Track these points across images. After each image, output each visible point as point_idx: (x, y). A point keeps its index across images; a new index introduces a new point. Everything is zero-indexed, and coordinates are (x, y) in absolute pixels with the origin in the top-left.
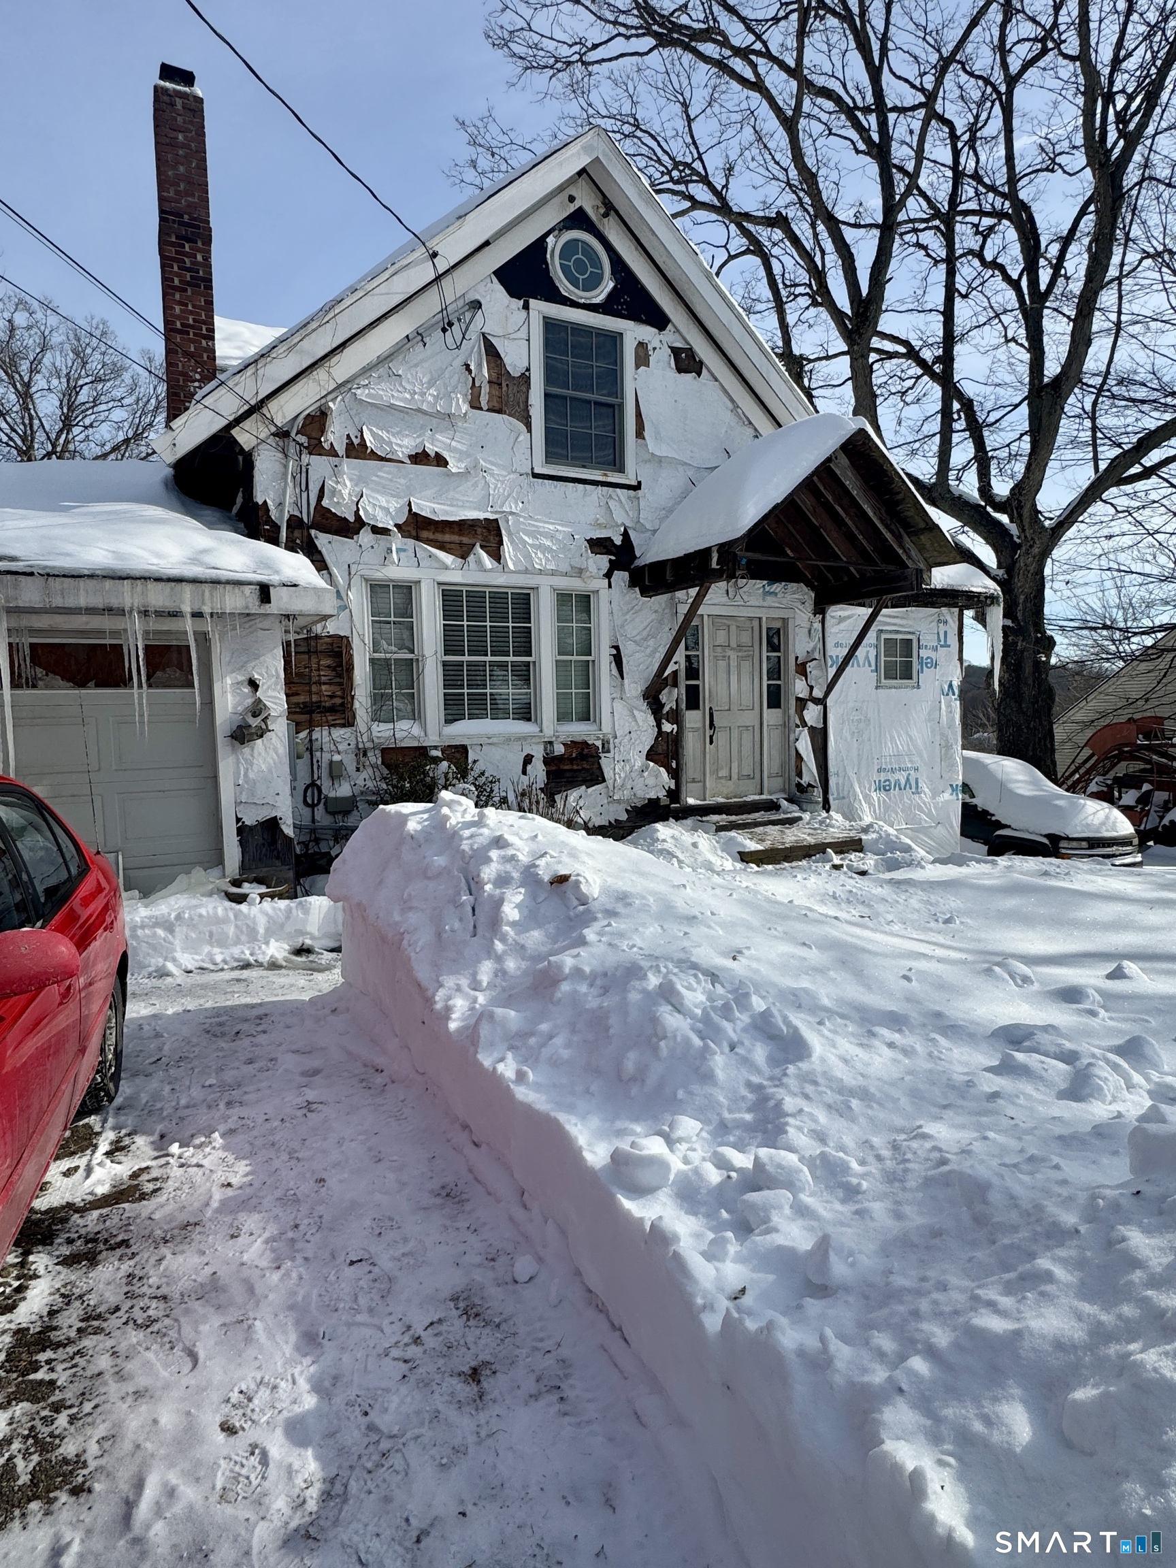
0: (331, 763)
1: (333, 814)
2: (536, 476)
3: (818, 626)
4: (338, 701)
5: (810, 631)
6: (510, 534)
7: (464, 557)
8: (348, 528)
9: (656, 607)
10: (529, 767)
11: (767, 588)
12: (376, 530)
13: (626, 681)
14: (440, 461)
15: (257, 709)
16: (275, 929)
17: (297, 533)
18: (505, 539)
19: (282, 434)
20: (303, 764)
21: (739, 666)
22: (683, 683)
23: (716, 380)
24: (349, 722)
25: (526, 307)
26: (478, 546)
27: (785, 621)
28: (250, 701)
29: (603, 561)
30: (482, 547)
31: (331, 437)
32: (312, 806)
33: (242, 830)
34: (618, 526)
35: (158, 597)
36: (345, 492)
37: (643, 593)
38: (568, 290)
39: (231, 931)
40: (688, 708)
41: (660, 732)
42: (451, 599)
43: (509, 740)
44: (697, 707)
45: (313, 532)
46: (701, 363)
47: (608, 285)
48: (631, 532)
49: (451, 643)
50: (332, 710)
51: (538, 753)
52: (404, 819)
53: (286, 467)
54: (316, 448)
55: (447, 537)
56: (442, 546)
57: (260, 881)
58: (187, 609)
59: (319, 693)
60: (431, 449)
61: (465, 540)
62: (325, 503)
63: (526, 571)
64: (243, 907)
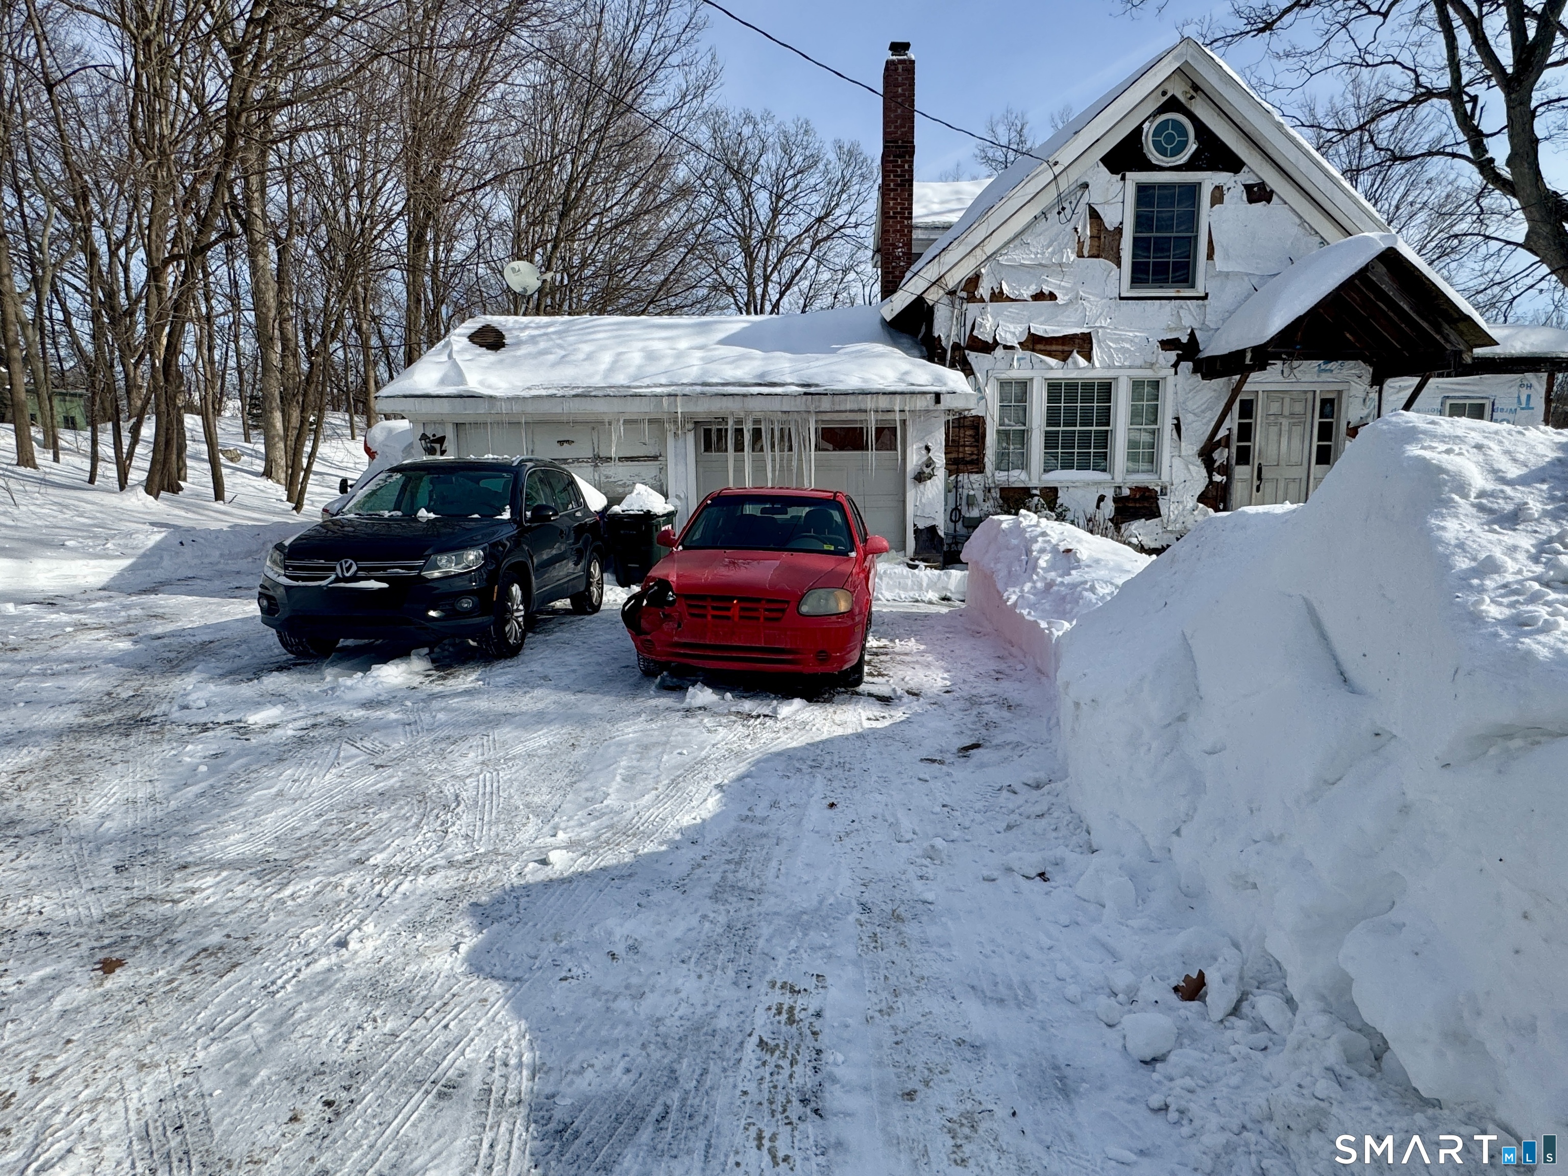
0: (968, 495)
1: (967, 527)
2: (1121, 298)
3: (1374, 395)
4: (975, 457)
5: (1364, 400)
6: (1099, 342)
7: (1064, 360)
8: (987, 347)
9: (1215, 387)
10: (1102, 504)
11: (1323, 367)
12: (1006, 347)
13: (1183, 444)
14: (1052, 297)
15: (929, 463)
16: (932, 585)
17: (957, 353)
18: (1095, 346)
19: (952, 293)
20: (951, 496)
21: (1290, 432)
22: (1234, 444)
23: (1286, 203)
24: (981, 471)
25: (1123, 178)
26: (1075, 354)
27: (1340, 393)
28: (925, 458)
29: (1172, 356)
30: (1078, 352)
31: (981, 290)
32: (955, 522)
33: (917, 531)
34: (1186, 328)
35: (883, 403)
36: (988, 325)
37: (1203, 378)
38: (1158, 160)
39: (909, 582)
40: (1238, 463)
41: (1211, 482)
42: (1054, 388)
43: (1087, 484)
44: (1247, 462)
45: (967, 352)
46: (1272, 192)
47: (1192, 147)
48: (1198, 334)
49: (1052, 417)
50: (972, 462)
51: (1110, 494)
52: (1001, 522)
53: (953, 312)
54: (972, 299)
55: (1054, 348)
56: (1050, 354)
57: (924, 560)
58: (897, 408)
59: (964, 452)
60: (1046, 289)
61: (1066, 348)
62: (975, 333)
63: (1109, 367)
64: (916, 571)
